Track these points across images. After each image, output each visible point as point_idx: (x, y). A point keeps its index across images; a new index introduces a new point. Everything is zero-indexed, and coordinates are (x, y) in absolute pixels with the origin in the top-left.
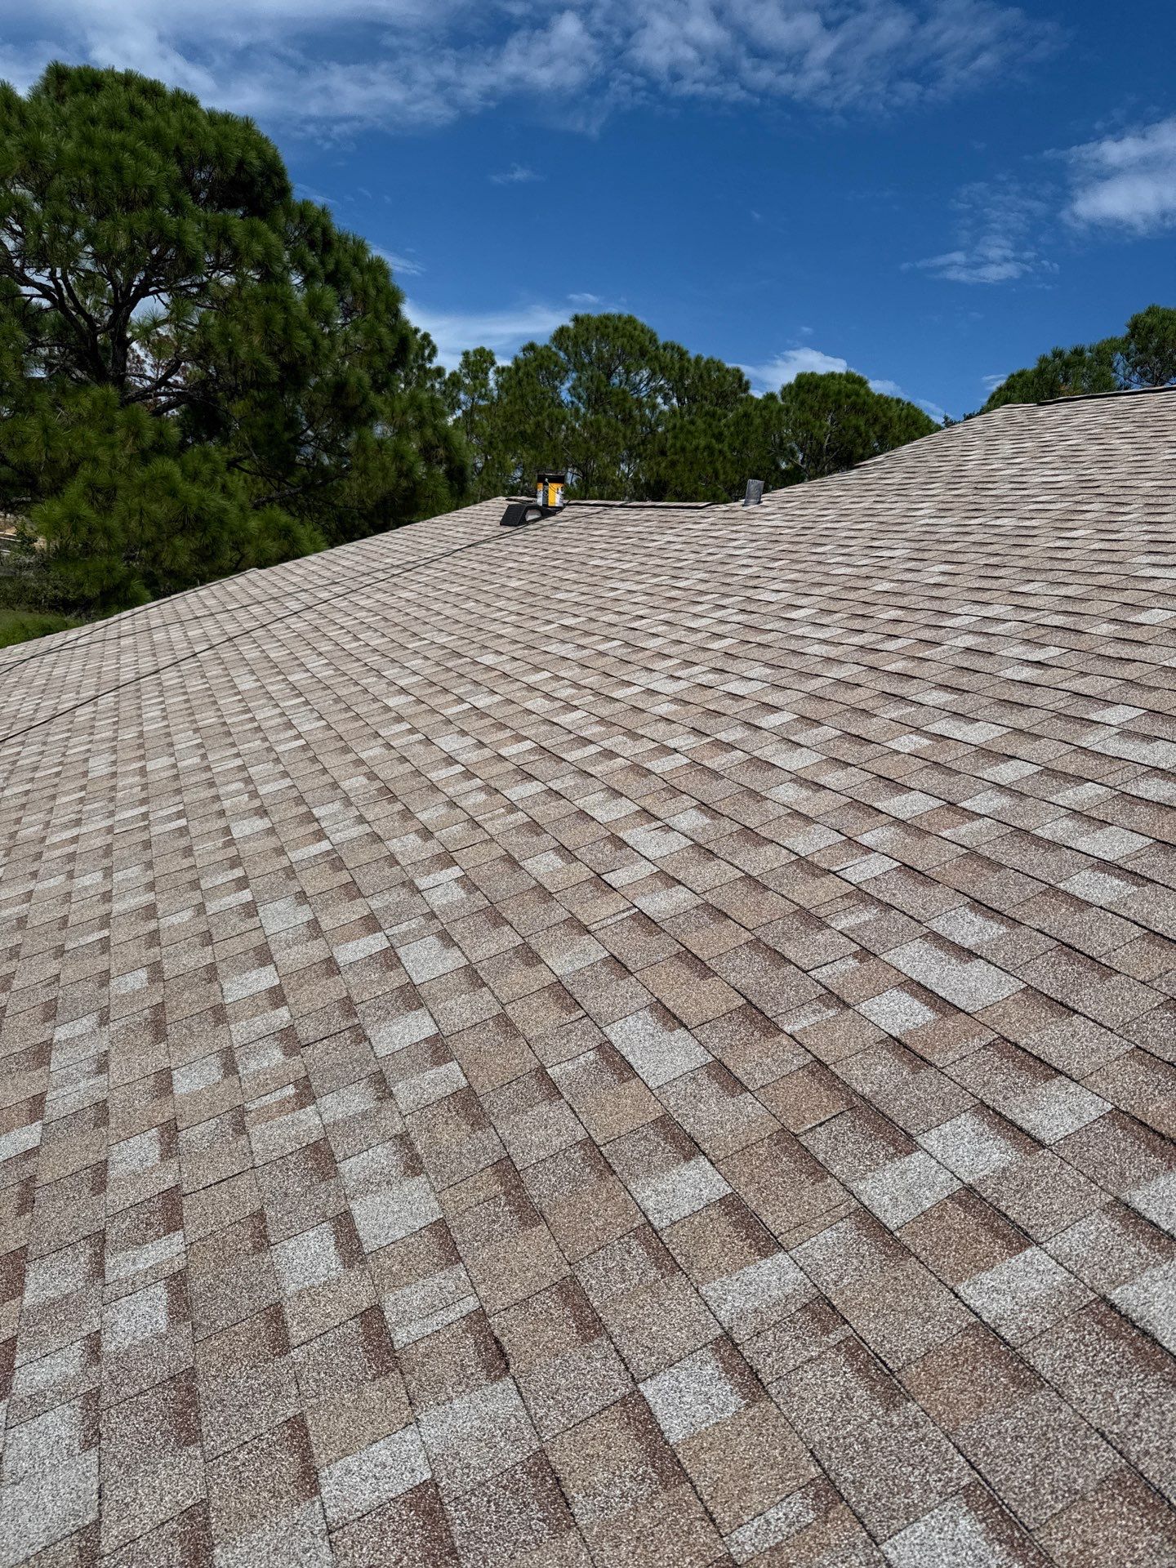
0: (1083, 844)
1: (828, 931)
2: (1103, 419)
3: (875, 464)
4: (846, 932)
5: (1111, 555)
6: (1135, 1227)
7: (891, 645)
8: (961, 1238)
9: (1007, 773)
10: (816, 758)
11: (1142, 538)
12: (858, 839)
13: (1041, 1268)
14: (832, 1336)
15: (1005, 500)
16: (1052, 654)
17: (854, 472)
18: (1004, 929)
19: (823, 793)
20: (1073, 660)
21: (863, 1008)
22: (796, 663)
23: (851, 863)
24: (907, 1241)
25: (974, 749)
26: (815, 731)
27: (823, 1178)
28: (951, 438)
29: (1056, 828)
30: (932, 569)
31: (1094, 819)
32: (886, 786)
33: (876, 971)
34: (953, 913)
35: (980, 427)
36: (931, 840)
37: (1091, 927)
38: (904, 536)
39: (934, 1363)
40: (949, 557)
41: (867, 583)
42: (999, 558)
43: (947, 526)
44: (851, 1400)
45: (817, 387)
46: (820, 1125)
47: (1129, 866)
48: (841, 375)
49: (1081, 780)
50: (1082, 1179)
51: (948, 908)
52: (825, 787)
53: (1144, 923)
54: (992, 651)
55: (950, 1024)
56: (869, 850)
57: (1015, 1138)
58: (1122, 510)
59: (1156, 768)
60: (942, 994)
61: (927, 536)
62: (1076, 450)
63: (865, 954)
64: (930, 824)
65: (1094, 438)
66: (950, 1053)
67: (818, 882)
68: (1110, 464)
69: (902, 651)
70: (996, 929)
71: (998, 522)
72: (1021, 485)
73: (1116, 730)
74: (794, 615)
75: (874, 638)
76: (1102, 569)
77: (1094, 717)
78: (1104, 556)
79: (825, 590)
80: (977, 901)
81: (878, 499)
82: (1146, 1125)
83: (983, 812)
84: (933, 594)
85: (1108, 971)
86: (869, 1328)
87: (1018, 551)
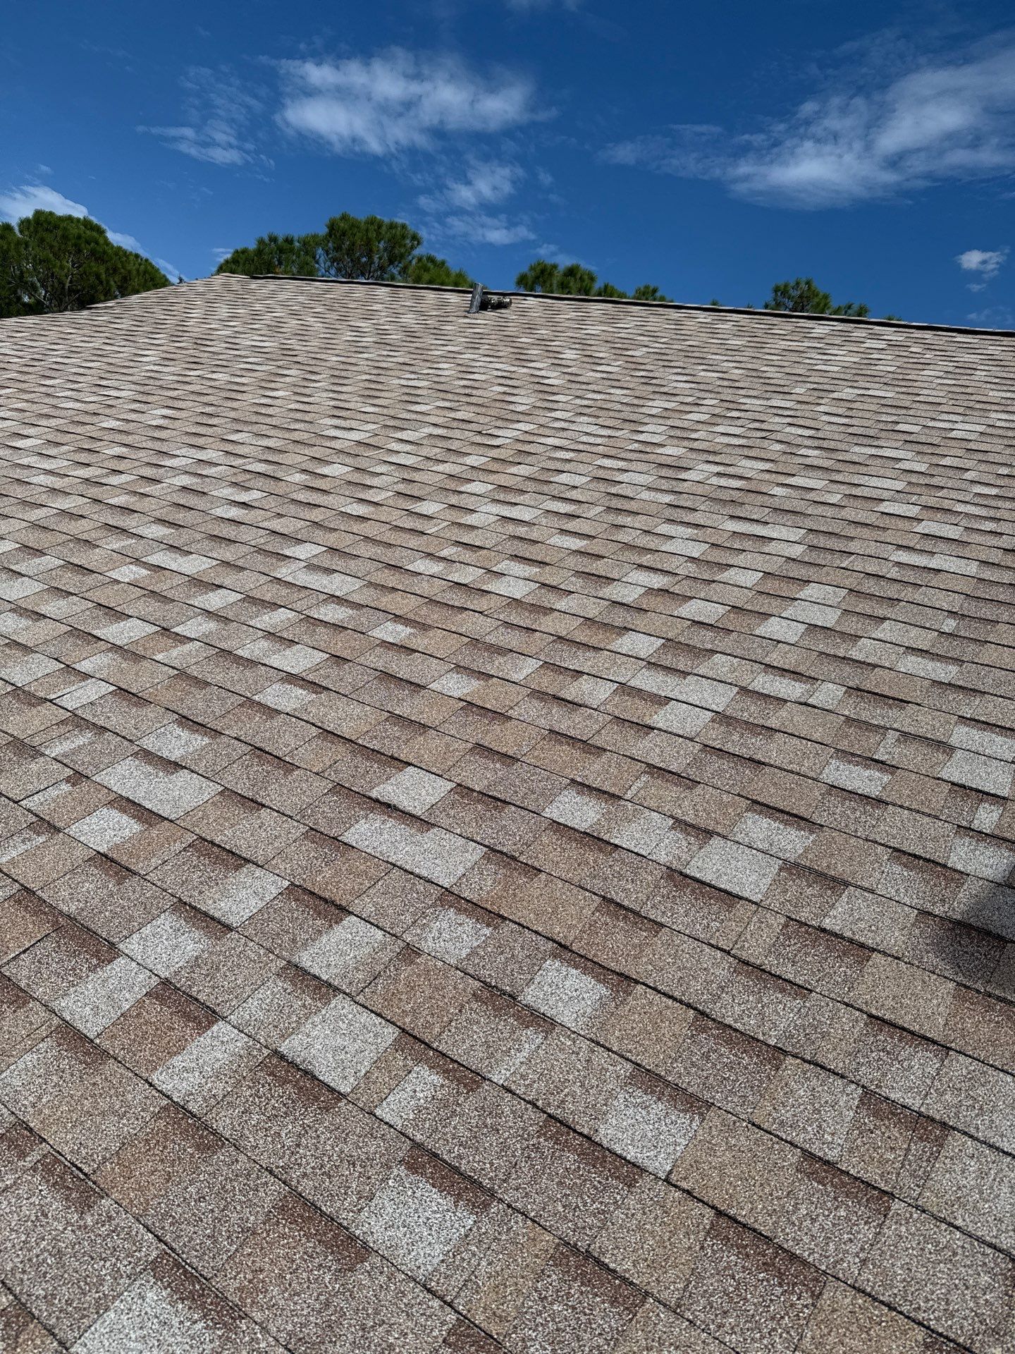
0: (275, 661)
1: (42, 759)
2: (301, 299)
3: (106, 308)
4: (59, 758)
5: (303, 414)
6: (302, 984)
7: (115, 480)
8: (157, 1029)
9: (215, 600)
10: (38, 587)
11: (328, 403)
12: (77, 666)
13: (225, 1039)
14: (28, 1159)
15: (221, 357)
16: (255, 497)
17: (85, 312)
18: (207, 740)
19: (42, 623)
20: (271, 503)
21: (73, 830)
22: (20, 492)
23: (68, 690)
24: (106, 1045)
25: (187, 579)
26: (37, 561)
27: (25, 1003)
28: (177, 294)
29: (253, 648)
30: (155, 412)
31: (285, 639)
32: (106, 614)
33: (88, 792)
34: (162, 730)
35: (201, 289)
36: (145, 663)
37: (279, 732)
38: (130, 378)
39: (128, 1154)
40: (170, 403)
41: (95, 419)
42: (213, 408)
43: (169, 373)
44: (46, 1216)
45: (56, 227)
46: (24, 952)
47: (310, 677)
48: (78, 220)
49: (275, 606)
50: (262, 952)
51: (159, 725)
52: (45, 617)
53: (320, 724)
54: (205, 491)
55: (154, 833)
56: (86, 676)
57: (207, 927)
58: (313, 378)
59: (333, 596)
60: (149, 806)
61: (152, 382)
62: (280, 322)
63: (78, 777)
64: (145, 649)
65: (294, 314)
66: (153, 860)
67: (34, 711)
68: (306, 338)
69: (124, 486)
70: (200, 741)
71: (214, 376)
72: (234, 346)
73: (304, 564)
74: (20, 443)
75: (99, 472)
76: (297, 426)
77: (287, 552)
78: (299, 416)
79: (53, 422)
80: (184, 717)
81: (107, 341)
82: (314, 894)
83: (193, 636)
84: (155, 435)
85: (290, 767)
86: (64, 1140)
87: (230, 404)
